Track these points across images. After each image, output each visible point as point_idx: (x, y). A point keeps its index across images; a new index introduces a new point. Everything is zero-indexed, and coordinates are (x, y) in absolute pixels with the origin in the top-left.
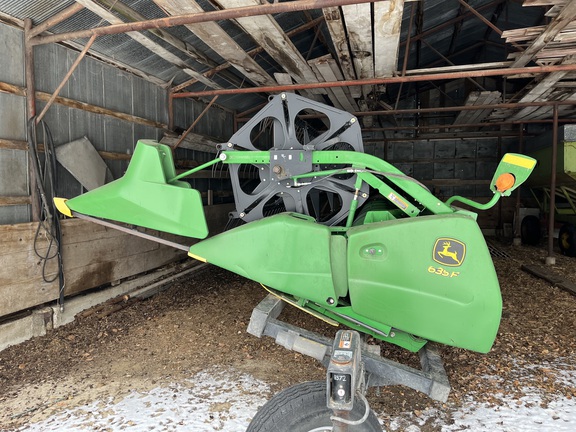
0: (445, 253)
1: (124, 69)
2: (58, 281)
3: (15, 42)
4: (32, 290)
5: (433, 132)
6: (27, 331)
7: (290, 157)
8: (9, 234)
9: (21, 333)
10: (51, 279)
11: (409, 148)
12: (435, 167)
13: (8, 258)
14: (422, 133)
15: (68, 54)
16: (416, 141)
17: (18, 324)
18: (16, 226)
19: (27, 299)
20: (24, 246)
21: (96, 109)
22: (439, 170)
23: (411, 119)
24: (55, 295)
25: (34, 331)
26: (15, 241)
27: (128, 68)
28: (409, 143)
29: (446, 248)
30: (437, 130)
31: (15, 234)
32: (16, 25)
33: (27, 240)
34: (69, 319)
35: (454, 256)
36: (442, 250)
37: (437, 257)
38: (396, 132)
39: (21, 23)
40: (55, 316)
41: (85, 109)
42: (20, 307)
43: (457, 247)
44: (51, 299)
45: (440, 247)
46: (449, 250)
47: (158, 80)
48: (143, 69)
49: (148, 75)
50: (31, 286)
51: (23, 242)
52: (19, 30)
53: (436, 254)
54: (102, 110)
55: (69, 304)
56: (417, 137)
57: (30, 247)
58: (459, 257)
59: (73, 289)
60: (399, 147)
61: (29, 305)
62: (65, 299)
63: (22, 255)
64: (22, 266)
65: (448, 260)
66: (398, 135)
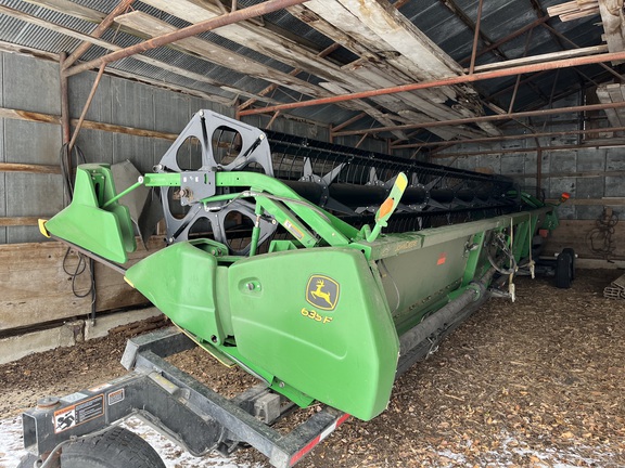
0: (318, 293)
1: (179, 91)
2: (90, 296)
3: (51, 75)
4: (62, 303)
5: (605, 137)
6: (53, 340)
7: (197, 179)
8: (37, 252)
9: (47, 342)
10: (83, 294)
11: (571, 159)
12: (607, 182)
13: (36, 273)
14: (589, 138)
15: (113, 82)
16: (581, 150)
17: (43, 333)
18: (44, 244)
19: (55, 312)
20: (53, 263)
21: (143, 132)
22: (611, 186)
23: (574, 122)
24: (87, 310)
25: (61, 341)
26: (44, 258)
27: (184, 89)
28: (572, 152)
29: (319, 287)
30: (610, 134)
31: (44, 252)
32: (51, 59)
33: (57, 256)
34: (102, 333)
35: (327, 297)
36: (315, 289)
37: (310, 297)
38: (554, 139)
39: (57, 57)
40: (86, 330)
41: (130, 133)
42: (48, 318)
43: (331, 288)
44: (82, 313)
45: (313, 287)
46: (323, 290)
47: (222, 99)
48: (202, 89)
49: (209, 94)
50: (60, 299)
51: (53, 259)
52: (55, 63)
53: (310, 294)
54: (150, 133)
55: (102, 320)
56: (581, 144)
57: (60, 264)
58: (333, 299)
59: (108, 305)
60: (557, 158)
61: (57, 317)
62: (98, 314)
63: (52, 271)
64: (50, 281)
65: (320, 302)
66: (557, 143)
